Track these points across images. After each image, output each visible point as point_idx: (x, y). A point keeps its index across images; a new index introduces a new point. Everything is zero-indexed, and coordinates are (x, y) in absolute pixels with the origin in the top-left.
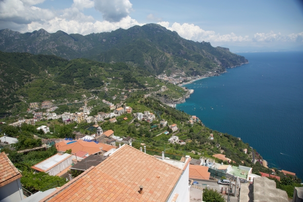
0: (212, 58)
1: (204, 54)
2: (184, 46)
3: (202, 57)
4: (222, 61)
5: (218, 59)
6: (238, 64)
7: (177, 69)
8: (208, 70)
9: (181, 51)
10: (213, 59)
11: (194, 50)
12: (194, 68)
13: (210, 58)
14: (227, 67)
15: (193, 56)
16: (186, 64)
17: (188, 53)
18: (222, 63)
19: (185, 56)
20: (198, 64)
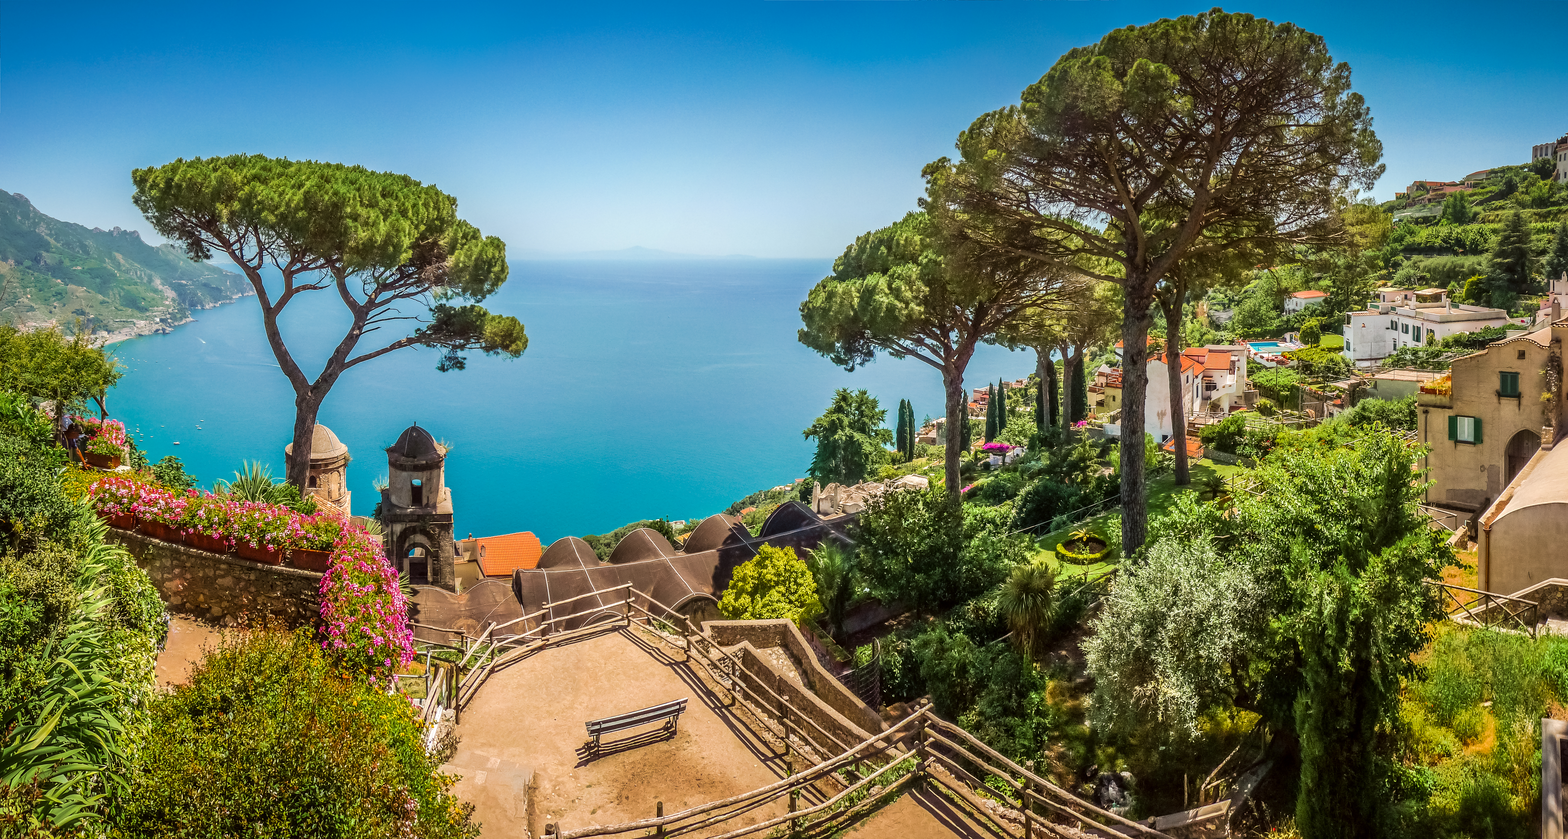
0: (145, 280)
1: (118, 266)
2: (52, 241)
3: (114, 275)
4: (179, 289)
5: (165, 282)
6: (226, 297)
7: (32, 309)
8: (132, 316)
9: (44, 254)
10: (150, 280)
11: (88, 253)
12: (87, 310)
13: (140, 278)
14: (193, 305)
15: (82, 272)
16: (59, 294)
17: (67, 263)
18: (180, 295)
19: (58, 270)
20: (100, 297)
